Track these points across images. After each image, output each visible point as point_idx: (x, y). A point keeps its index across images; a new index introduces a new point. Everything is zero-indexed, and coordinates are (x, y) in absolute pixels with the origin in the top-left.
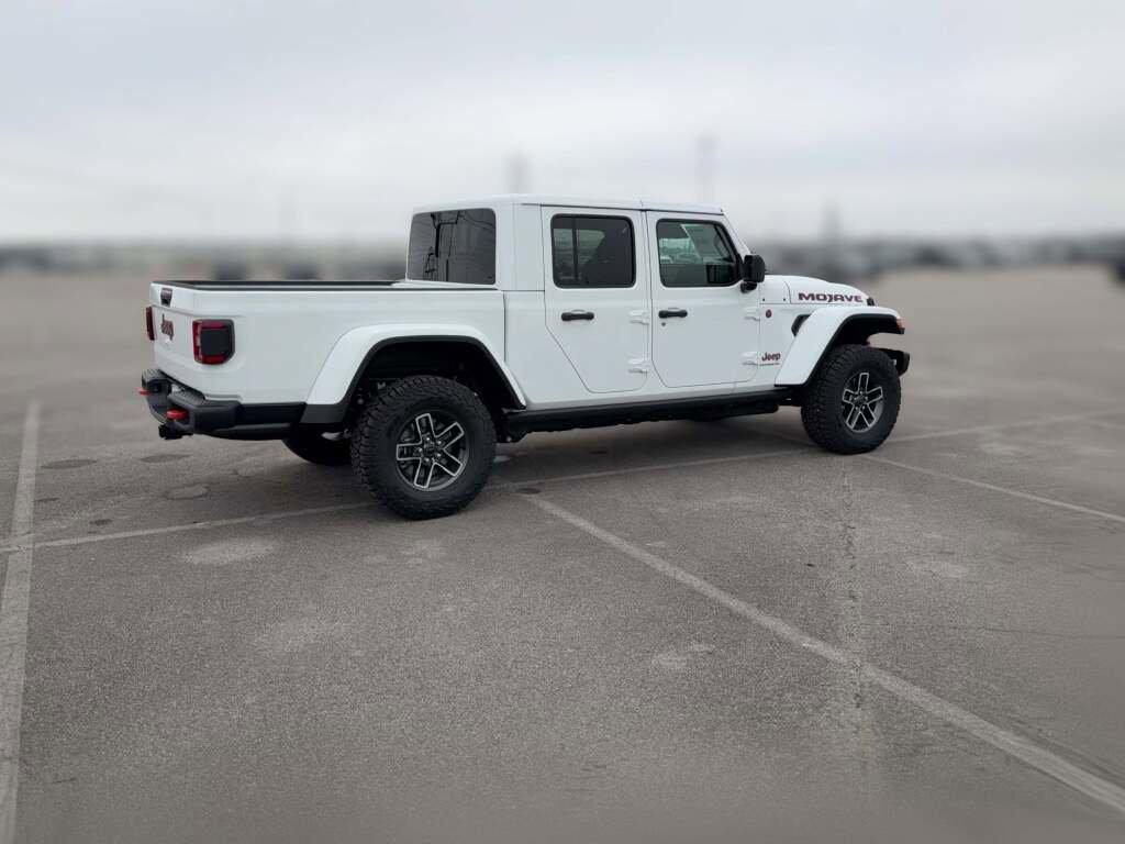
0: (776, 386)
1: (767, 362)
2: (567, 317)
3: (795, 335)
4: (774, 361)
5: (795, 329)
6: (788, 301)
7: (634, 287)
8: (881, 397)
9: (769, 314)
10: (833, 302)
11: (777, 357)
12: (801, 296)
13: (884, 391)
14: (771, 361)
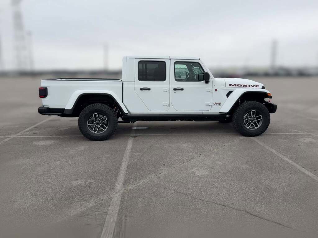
0: (220, 113)
1: (215, 105)
2: (142, 89)
3: (228, 97)
4: (219, 105)
5: (228, 95)
6: (224, 86)
7: (166, 81)
8: (262, 119)
9: (216, 90)
10: (245, 87)
11: (220, 104)
12: (230, 85)
13: (262, 117)
14: (217, 105)
